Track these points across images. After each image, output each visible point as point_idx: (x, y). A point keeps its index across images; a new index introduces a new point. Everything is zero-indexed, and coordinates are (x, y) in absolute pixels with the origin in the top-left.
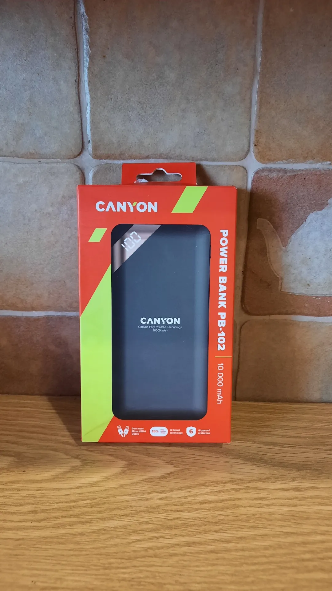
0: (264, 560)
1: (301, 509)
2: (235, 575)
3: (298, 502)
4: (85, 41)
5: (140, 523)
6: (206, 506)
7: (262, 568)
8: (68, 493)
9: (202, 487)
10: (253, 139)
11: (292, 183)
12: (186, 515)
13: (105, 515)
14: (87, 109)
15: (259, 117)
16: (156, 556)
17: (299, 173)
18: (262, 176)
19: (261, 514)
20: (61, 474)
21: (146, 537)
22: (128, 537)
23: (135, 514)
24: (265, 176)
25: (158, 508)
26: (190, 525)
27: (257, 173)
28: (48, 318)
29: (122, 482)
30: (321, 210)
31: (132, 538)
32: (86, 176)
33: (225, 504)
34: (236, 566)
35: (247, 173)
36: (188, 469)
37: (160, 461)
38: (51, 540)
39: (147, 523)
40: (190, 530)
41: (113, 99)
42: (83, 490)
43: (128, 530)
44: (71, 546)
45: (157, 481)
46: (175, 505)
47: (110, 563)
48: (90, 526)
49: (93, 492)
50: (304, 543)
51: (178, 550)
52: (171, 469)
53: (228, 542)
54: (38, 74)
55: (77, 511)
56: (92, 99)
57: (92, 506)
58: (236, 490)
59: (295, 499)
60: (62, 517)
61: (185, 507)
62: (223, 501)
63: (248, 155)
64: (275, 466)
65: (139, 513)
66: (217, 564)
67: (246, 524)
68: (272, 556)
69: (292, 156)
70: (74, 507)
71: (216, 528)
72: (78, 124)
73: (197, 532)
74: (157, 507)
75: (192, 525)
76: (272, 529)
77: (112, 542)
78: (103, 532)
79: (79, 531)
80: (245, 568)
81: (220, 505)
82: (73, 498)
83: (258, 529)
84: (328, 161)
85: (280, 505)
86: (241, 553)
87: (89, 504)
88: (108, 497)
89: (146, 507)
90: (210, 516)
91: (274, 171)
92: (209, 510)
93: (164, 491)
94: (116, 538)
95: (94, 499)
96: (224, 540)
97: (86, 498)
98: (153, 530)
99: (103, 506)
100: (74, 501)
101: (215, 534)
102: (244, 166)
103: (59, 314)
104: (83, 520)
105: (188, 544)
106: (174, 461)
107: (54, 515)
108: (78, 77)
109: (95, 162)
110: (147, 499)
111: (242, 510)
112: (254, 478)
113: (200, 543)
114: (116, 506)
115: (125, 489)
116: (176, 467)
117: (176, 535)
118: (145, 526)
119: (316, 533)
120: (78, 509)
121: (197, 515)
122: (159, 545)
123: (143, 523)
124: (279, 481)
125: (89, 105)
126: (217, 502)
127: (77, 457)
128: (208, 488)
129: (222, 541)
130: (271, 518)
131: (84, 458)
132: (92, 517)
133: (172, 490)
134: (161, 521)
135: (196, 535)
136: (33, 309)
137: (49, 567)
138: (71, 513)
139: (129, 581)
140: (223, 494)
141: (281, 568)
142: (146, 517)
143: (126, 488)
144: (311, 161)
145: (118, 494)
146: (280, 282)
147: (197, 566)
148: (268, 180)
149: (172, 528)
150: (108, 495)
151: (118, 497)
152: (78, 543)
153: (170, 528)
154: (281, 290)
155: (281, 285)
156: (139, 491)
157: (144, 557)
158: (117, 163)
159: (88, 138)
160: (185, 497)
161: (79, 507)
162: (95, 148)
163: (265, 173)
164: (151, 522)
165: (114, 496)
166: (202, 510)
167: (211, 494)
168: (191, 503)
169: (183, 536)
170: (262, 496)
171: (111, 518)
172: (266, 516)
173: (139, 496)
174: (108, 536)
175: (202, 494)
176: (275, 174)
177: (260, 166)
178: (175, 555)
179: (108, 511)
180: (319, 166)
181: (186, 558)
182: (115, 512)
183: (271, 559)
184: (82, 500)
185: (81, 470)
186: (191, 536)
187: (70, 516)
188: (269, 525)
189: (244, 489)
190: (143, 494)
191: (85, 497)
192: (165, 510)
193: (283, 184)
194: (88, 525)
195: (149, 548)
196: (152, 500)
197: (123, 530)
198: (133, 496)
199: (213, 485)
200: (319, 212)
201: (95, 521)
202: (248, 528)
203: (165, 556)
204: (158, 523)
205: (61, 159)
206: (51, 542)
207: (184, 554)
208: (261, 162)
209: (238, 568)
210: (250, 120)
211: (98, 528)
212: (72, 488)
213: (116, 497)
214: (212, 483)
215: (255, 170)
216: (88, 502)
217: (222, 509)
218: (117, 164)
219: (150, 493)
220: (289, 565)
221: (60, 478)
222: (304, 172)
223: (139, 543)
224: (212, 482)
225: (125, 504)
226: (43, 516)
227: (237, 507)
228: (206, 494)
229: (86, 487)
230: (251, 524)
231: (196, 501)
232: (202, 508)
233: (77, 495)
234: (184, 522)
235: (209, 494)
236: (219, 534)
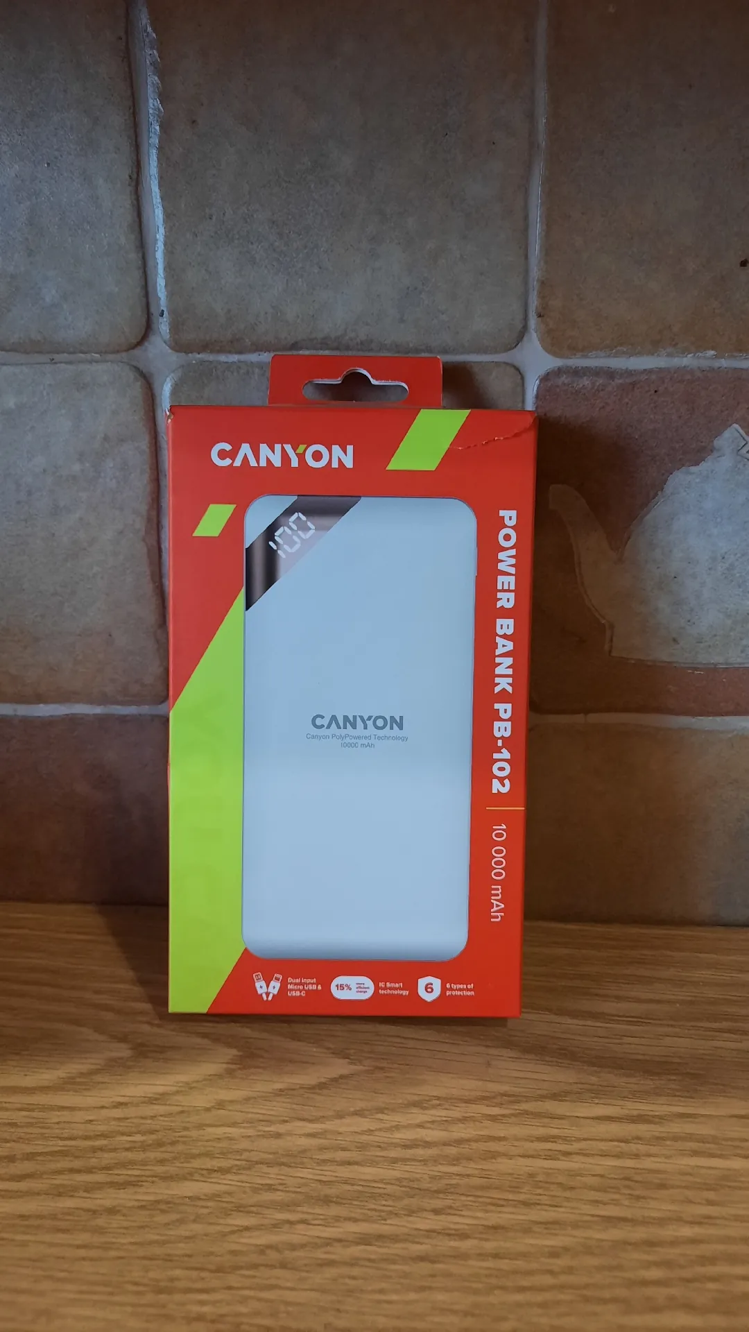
0: (548, 1280)
1: (648, 1163)
2: (473, 1315)
3: (642, 1148)
4: (150, 89)
5: (256, 1190)
6: (420, 1152)
7: (540, 1298)
8: (91, 1118)
9: (415, 1110)
10: (534, 302)
11: (626, 400)
12: (368, 1172)
13: (170, 1169)
14: (156, 240)
15: (548, 250)
16: (283, 1265)
17: (644, 377)
18: (558, 386)
19: (548, 1174)
20: (82, 1074)
21: (266, 1222)
22: (222, 1221)
23: (244, 1169)
24: (564, 385)
25: (302, 1156)
26: (373, 1196)
27: (545, 378)
28: (72, 720)
29: (224, 1095)
30: (697, 464)
31: (230, 1221)
32: (157, 391)
33: (465, 1150)
34: (476, 1292)
35: (523, 378)
36: (382, 1068)
37: (319, 1050)
38: (38, 1222)
39: (270, 1188)
40: (373, 1206)
41: (214, 218)
42: (130, 1112)
43: (225, 1205)
44: (84, 1238)
45: (306, 1095)
46: (344, 1149)
47: (172, 1280)
48: (136, 1193)
49: (153, 1117)
50: (650, 1244)
51: (340, 1253)
52: (341, 1067)
53: (463, 1236)
54: (48, 164)
55: (107, 1158)
56: (168, 216)
57: (144, 1147)
58: (494, 1118)
59: (636, 1141)
60: (72, 1171)
61: (368, 1155)
62: (459, 1142)
63: (525, 339)
64: (593, 1065)
65: (256, 1166)
66: (430, 1288)
67: (510, 1197)
68: (570, 1270)
69: (624, 341)
70: (101, 1149)
71: (437, 1203)
72: (137, 274)
73: (391, 1212)
74: (299, 1152)
75: (380, 1195)
76: (573, 1208)
77: (183, 1231)
78: (163, 1207)
79: (108, 1203)
80: (496, 1298)
81: (452, 1151)
82: (102, 1128)
83: (539, 1207)
84: (708, 349)
85: (597, 1155)
86: (490, 1263)
87: (140, 1144)
88: (186, 1129)
89: (274, 1153)
90: (426, 1177)
91: (584, 374)
92: (424, 1162)
93: (322, 1117)
94: (194, 1221)
95: (152, 1132)
96: (453, 1232)
97: (134, 1129)
98: (285, 1206)
99: (170, 1148)
100: (103, 1136)
101: (432, 1216)
102: (517, 364)
103: (98, 710)
104: (117, 1179)
105: (365, 1240)
106: (352, 1051)
107: (53, 1166)
108: (135, 170)
109: (175, 358)
110: (278, 1135)
111: (504, 1165)
112: (539, 1092)
113: (395, 1239)
114: (202, 1148)
115: (230, 1110)
116: (355, 1064)
117: (337, 1219)
118: (267, 1196)
119: (679, 1220)
120: (112, 1155)
121: (396, 1172)
122: (296, 1239)
123: (261, 1189)
124: (599, 1098)
125: (162, 230)
126: (445, 1144)
127: (123, 1039)
128: (426, 1112)
129: (449, 1235)
130: (572, 1184)
131: (139, 1041)
132: (142, 1173)
133: (340, 1115)
134: (306, 1185)
135: (385, 1220)
136: (39, 699)
137: (24, 1285)
138: (93, 1162)
139: (213, 1321)
140: (462, 1125)
141: (587, 1300)
142: (273, 1175)
143: (230, 1108)
144: (670, 350)
145: (207, 1122)
146: (608, 633)
147: (381, 1291)
148: (572, 393)
149: (332, 1202)
150: (188, 1125)
151: (210, 1130)
152: (100, 1231)
153: (327, 1201)
154: (610, 652)
155: (611, 640)
156: (261, 1117)
157: (255, 1266)
158: (225, 360)
159: (159, 305)
160: (370, 1132)
161: (115, 1150)
162: (175, 327)
163: (564, 379)
164: (280, 1187)
165: (200, 1126)
166: (408, 1163)
167: (432, 1126)
168: (382, 1145)
169: (355, 1220)
170: (555, 1132)
171: (188, 1177)
172: (561, 1179)
173: (261, 1128)
174: (174, 1217)
175: (409, 1126)
176: (586, 382)
177: (551, 362)
178: (331, 1263)
179: (182, 1160)
180: (687, 361)
181: (356, 1271)
182: (196, 1163)
183: (563, 1279)
184: (123, 1134)
185: (129, 1067)
186: (374, 1222)
187: (90, 1171)
188: (567, 1199)
189: (513, 1115)
190: (270, 1122)
191: (132, 1127)
192: (317, 1161)
193: (607, 404)
194: (131, 1190)
195: (270, 1247)
196: (289, 1138)
197: (209, 1204)
198: (244, 1128)
199: (439, 1105)
200: (693, 469)
201: (147, 1181)
202: (515, 1206)
203: (306, 1265)
204: (299, 1190)
205: (100, 353)
206: (38, 1227)
207: (354, 1262)
208: (555, 354)
209: (481, 1299)
210: (526, 257)
211: (151, 1198)
212: (103, 1107)
213: (204, 1128)
214: (438, 1102)
215: (542, 371)
216: (138, 1138)
217: (455, 1161)
218: (226, 362)
219: (287, 1121)
220: (607, 1294)
221: (80, 1084)
222: (654, 377)
223: (247, 1234)
224: (438, 1098)
225: (223, 1144)
226: (27, 1167)
227: (494, 1157)
228: (420, 1126)
229: (137, 1105)
230: (522, 1197)
231: (394, 1141)
232: (408, 1157)
233: (113, 1123)
234: (360, 1188)
235: (429, 1125)
236: (442, 1217)
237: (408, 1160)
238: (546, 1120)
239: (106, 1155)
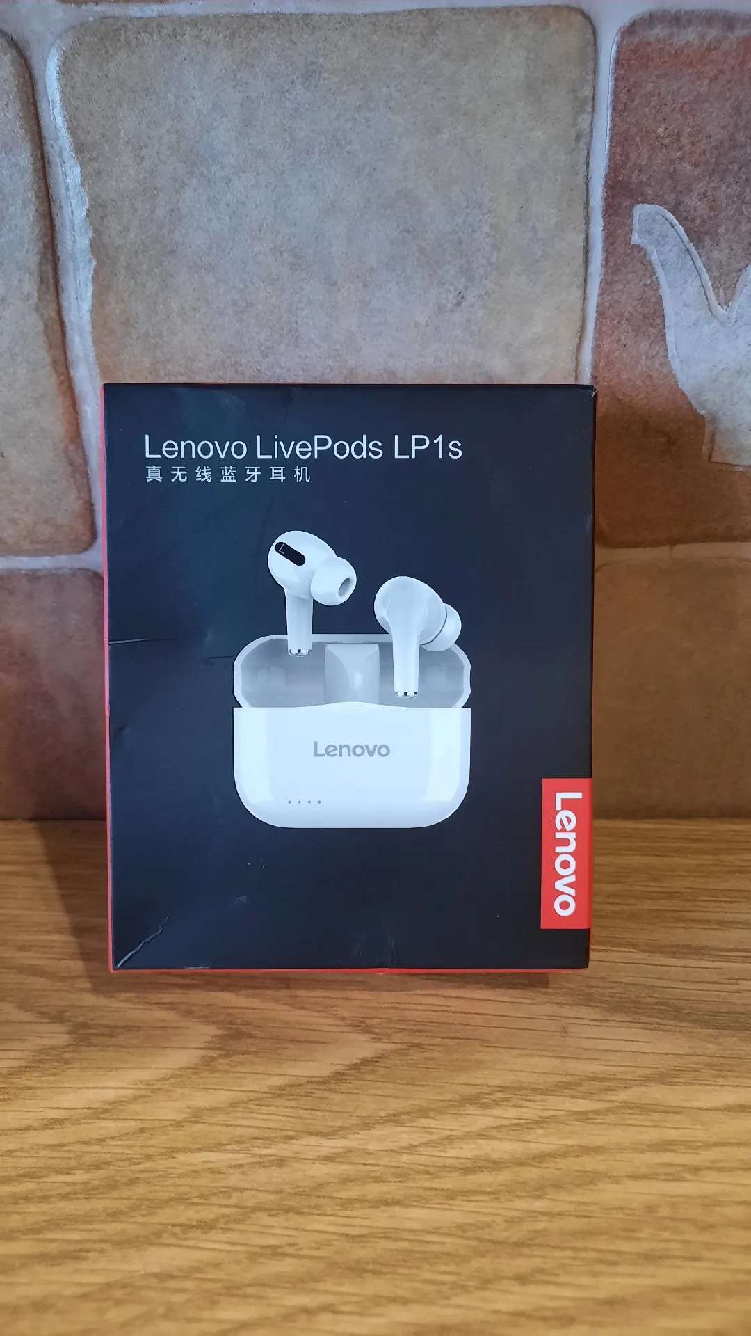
5: (254, 1257)
6: (484, 1178)
8: (12, 1146)
9: (471, 1109)
12: (416, 1216)
13: (129, 1227)
18: (649, 44)
19: (674, 1206)
21: (271, 1312)
22: (206, 1314)
23: (238, 1221)
24: (658, 41)
25: (318, 1194)
26: (430, 1259)
27: (630, 30)
29: (201, 1100)
32: (37, 72)
33: (549, 1171)
35: (595, 33)
36: (418, 1046)
37: (332, 1021)
39: (275, 1252)
40: (428, 1276)
42: (69, 1134)
43: (210, 1286)
45: (319, 1094)
46: (378, 1180)
48: (77, 1271)
49: (100, 1141)
52: (364, 1048)
55: (35, 1213)
57: (89, 1192)
58: (583, 1117)
61: (412, 1188)
62: (540, 1158)
64: (706, 1025)
65: (252, 1215)
67: (625, 1246)
70: (27, 1198)
71: (523, 1265)
73: (453, 1286)
74: (314, 1188)
75: (436, 1255)
76: (719, 1261)
78: (118, 1294)
79: (36, 1292)
81: (532, 1173)
82: (27, 1163)
83: (668, 1262)
85: (738, 1169)
87: (82, 1187)
88: (148, 1158)
89: (277, 1192)
90: (499, 1220)
91: (689, 22)
92: (494, 1194)
93: (342, 1128)
94: (165, 1316)
95: (98, 1166)
96: (548, 1313)
97: (73, 1163)
98: (298, 1283)
99: (126, 1193)
100: (29, 1175)
101: (516, 1287)
102: (585, 8)
104: (52, 1248)
106: (375, 1021)
109: (65, 14)
110: (281, 1162)
111: (610, 1193)
112: (640, 1072)
114: (172, 1188)
115: (210, 1124)
116: (380, 1040)
117: (378, 1300)
118: (271, 1267)
120: (44, 1207)
121: (455, 1214)
123: (262, 1255)
124: (725, 1077)
126: (521, 1164)
127: (58, 1017)
128: (487, 1112)
129: (544, 1319)
130: (710, 1219)
131: (80, 1019)
132: (85, 1236)
133: (367, 1124)
134: (327, 1243)
135: (448, 1298)
140: (540, 1131)
142: (277, 1230)
143: (212, 1120)
145: (180, 1145)
146: (708, 429)
148: (670, 56)
149: (366, 1271)
150: (150, 1151)
151: (181, 1157)
153: (358, 1270)
154: (710, 457)
155: (712, 440)
156: (256, 1133)
158: (139, 15)
160: (411, 1149)
161: (44, 1199)
164: (290, 1250)
166: (472, 1198)
167: (498, 1135)
168: (432, 1170)
169: (404, 1301)
170: (672, 1134)
171: (153, 1238)
172: (694, 1212)
173: (255, 1151)
174: (132, 1310)
175: (466, 1137)
176: (690, 35)
179: (145, 1212)
182: (165, 1216)
184: (58, 1171)
185: (67, 1062)
188: (708, 1246)
189: (609, 1110)
190: (268, 1141)
191: (69, 1158)
192: (339, 1202)
193: (721, 72)
194: (71, 1266)
196: (297, 1166)
197: (189, 1285)
198: (233, 1151)
199: (506, 1100)
201: (95, 1250)
204: (316, 1253)
211: (100, 1279)
212: (28, 1128)
213: (175, 1155)
214: (501, 1095)
215: (623, 20)
216: (80, 1176)
217: (539, 1190)
218: (140, 18)
219: (291, 1138)
224: (503, 1089)
225: (203, 1181)
227: (592, 1182)
228: (481, 1135)
229: (78, 1122)
230: (644, 1247)
231: (448, 1162)
232: (470, 1187)
233: (42, 1153)
234: (405, 1245)
235: (494, 1133)
236: (532, 1289)
237: (472, 1192)
238: (656, 1116)
239: (33, 1208)
